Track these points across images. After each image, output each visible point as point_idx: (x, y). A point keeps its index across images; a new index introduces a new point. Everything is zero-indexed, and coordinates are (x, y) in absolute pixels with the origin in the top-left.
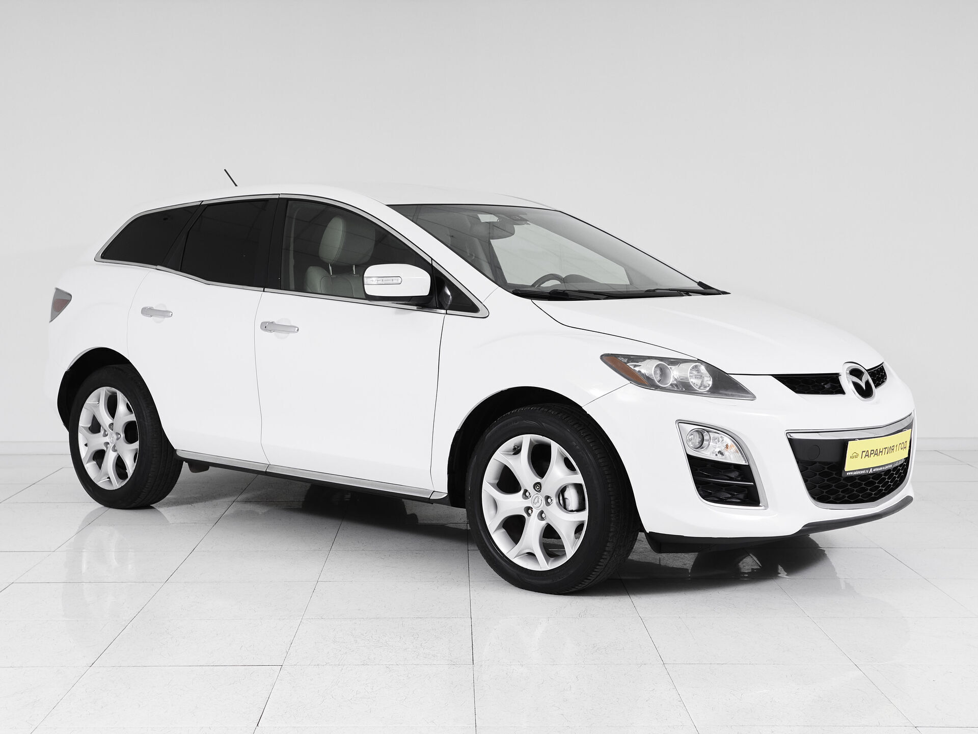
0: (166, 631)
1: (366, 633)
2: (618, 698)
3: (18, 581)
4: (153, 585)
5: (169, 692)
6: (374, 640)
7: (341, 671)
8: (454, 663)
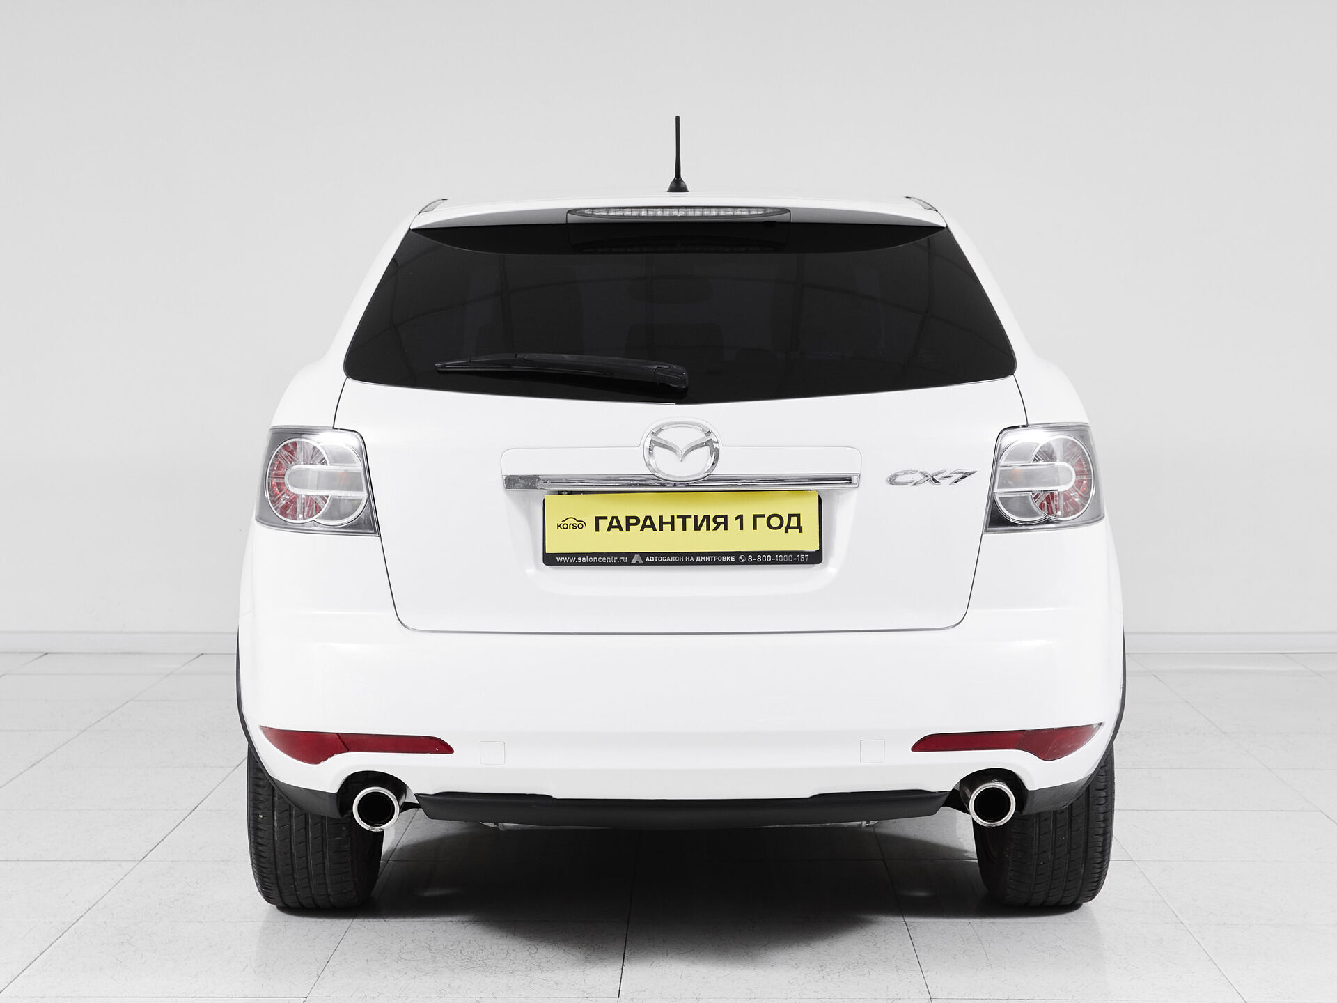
0: (128, 940)
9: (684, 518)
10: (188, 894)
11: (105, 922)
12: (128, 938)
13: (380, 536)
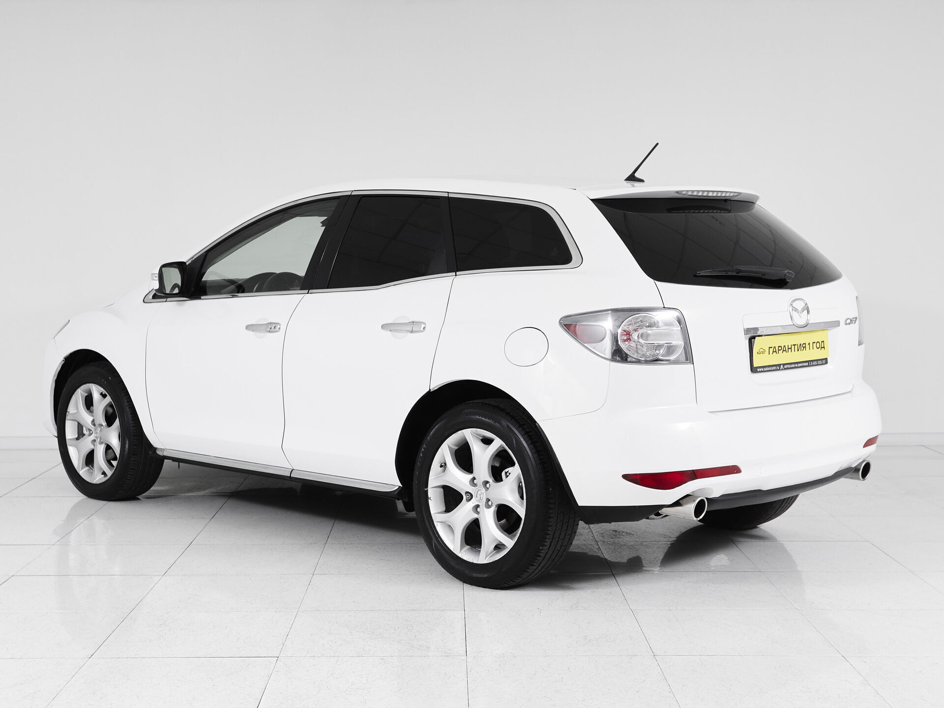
0: (164, 623)
1: (361, 625)
2: (609, 689)
3: (17, 574)
4: (151, 578)
5: (168, 683)
6: (369, 632)
7: (336, 663)
8: (448, 655)
9: (794, 345)
10: (196, 595)
11: (148, 612)
12: (164, 622)
13: (693, 364)
